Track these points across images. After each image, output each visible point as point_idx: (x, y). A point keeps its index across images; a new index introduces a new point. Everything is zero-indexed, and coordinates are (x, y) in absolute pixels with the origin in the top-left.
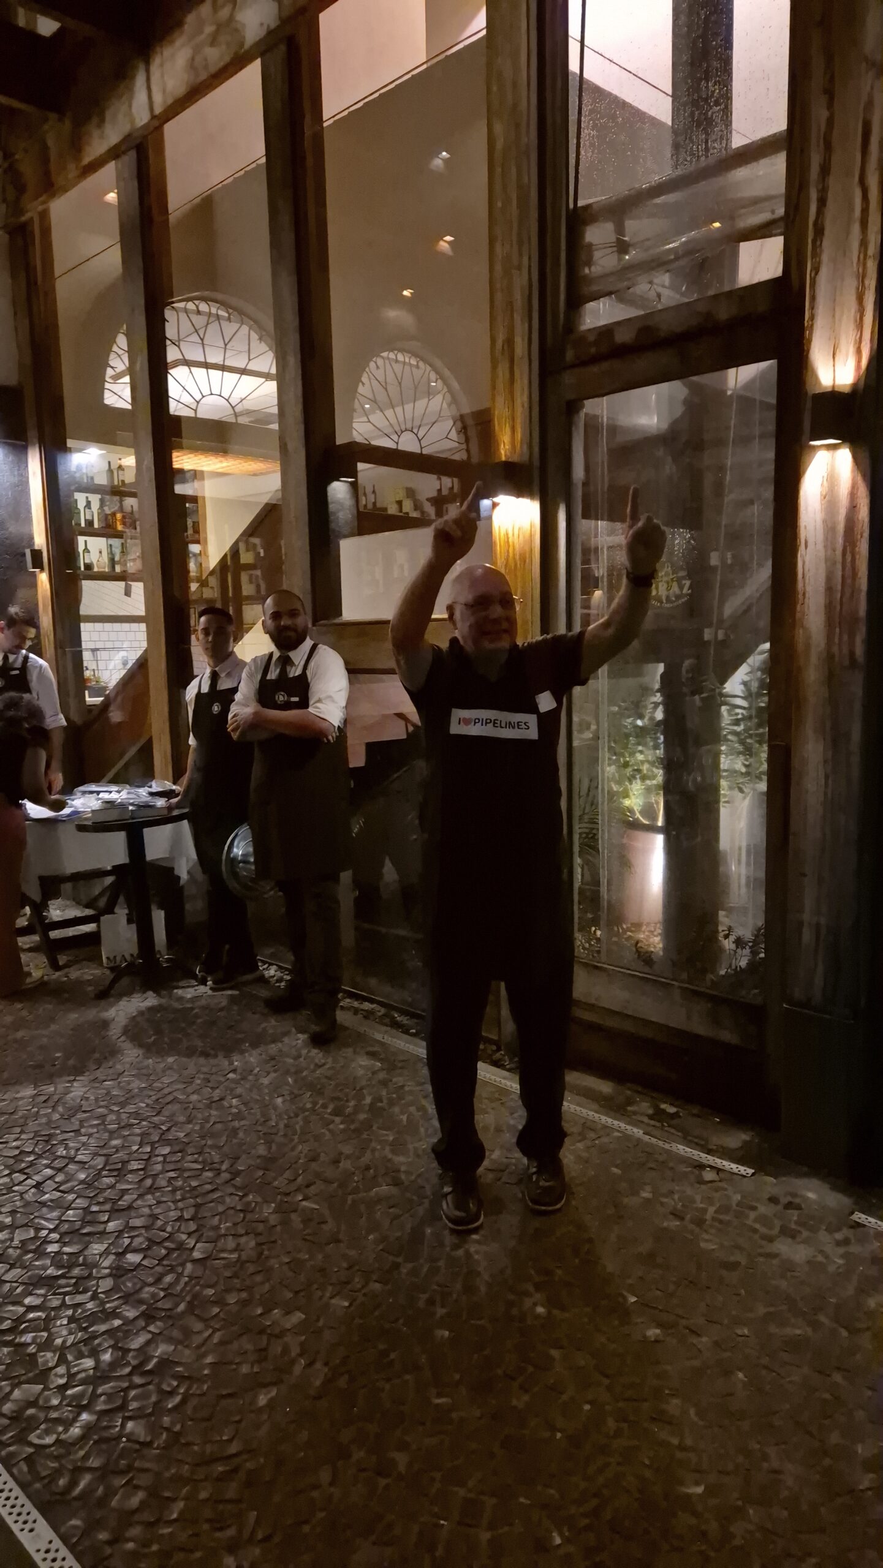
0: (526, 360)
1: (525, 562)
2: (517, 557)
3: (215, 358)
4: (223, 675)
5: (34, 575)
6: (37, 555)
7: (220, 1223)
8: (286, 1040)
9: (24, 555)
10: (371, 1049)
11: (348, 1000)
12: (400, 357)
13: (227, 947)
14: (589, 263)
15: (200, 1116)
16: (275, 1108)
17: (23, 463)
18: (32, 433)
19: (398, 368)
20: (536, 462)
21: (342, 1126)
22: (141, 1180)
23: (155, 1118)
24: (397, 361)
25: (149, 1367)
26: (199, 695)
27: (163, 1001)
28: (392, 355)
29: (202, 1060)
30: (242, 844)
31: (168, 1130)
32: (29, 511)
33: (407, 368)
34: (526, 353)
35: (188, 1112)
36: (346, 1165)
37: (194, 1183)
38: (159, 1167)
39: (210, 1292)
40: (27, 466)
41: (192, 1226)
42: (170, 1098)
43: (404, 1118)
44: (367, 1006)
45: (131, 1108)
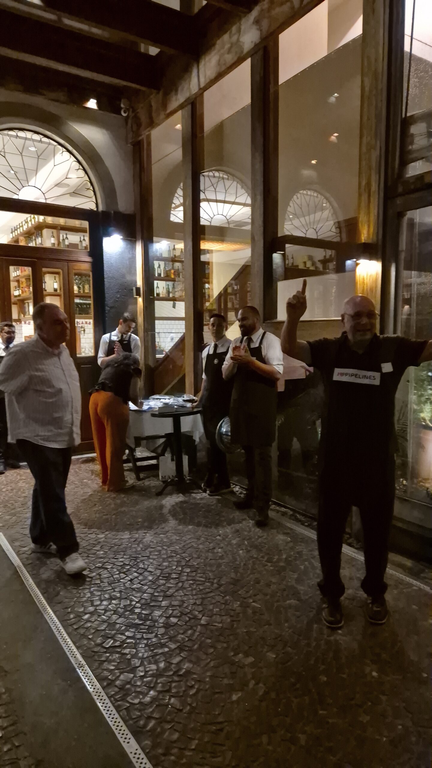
0: (377, 192)
1: (372, 292)
2: (369, 290)
3: (220, 197)
4: (220, 346)
5: (136, 299)
6: (138, 289)
7: (213, 609)
8: (244, 522)
9: (132, 290)
10: (285, 531)
11: (274, 506)
12: (309, 193)
13: (217, 475)
14: (412, 143)
15: (203, 555)
16: (239, 555)
17: (134, 248)
18: (139, 235)
19: (307, 198)
20: (380, 243)
21: (272, 568)
22: (177, 583)
23: (183, 554)
24: (307, 195)
25: (181, 673)
26: (208, 355)
27: (187, 499)
28: (305, 192)
29: (205, 529)
30: (225, 426)
31: (189, 560)
32: (136, 270)
33: (312, 198)
34: (377, 189)
35: (198, 553)
36: (274, 587)
37: (201, 588)
38: (185, 578)
39: (209, 641)
40: (136, 250)
41: (200, 608)
42: (189, 545)
43: (302, 567)
44: (283, 509)
45: (172, 548)
